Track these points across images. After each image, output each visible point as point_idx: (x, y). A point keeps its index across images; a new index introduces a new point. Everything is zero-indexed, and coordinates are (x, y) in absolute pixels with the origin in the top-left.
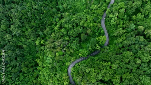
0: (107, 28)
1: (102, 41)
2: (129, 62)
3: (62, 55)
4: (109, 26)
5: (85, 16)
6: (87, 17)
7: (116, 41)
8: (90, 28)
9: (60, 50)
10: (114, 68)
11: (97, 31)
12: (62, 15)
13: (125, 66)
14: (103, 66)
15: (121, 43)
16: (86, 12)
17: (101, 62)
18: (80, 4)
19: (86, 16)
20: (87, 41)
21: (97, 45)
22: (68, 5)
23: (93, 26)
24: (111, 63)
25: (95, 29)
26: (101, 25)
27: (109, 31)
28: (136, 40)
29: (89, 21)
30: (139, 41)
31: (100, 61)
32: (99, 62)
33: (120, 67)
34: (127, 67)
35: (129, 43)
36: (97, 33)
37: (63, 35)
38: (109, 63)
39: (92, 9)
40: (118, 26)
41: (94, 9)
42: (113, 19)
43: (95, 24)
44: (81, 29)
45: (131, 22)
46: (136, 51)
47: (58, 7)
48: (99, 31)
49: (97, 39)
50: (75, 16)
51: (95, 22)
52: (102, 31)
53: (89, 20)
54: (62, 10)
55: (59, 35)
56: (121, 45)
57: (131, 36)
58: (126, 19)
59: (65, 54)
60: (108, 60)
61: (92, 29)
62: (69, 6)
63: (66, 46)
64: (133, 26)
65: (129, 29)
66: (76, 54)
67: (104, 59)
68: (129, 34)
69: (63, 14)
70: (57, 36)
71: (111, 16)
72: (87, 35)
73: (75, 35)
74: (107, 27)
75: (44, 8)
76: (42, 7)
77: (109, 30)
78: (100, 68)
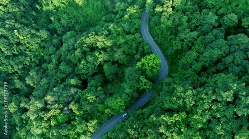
1: (152, 67)
4: (160, 36)
7: (183, 61)
8: (119, 47)
9: (58, 111)
10: (200, 126)
12: (61, 41)
13: (229, 113)
14: (168, 127)
15: (197, 61)
16: (106, 21)
17: (162, 117)
18: (93, 9)
19: (108, 27)
20: (119, 77)
21: (142, 78)
23: (126, 43)
24: (188, 113)
25: (131, 48)
26: (142, 37)
28: (230, 45)
29: (115, 35)
30: (237, 45)
31: (158, 116)
32: (155, 119)
33: (214, 117)
37: (64, 76)
38: (183, 115)
39: (117, 12)
40: (179, 28)
41: (121, 10)
42: (163, 14)
43: (130, 37)
44: (100, 53)
45: (204, 11)
46: (240, 67)
47: (51, 26)
48: (141, 49)
49: (139, 64)
51: (128, 33)
52: (146, 48)
53: (114, 32)
54: (59, 30)
55: (58, 79)
56: (198, 66)
57: (216, 37)
59: (72, 118)
60: (176, 107)
61: (125, 48)
62: (73, 21)
63: (74, 98)
64: (212, 18)
65: (206, 27)
66: (99, 112)
67: (167, 106)
68: (210, 36)
69: (64, 38)
70: (53, 81)
71: (159, 9)
72: (116, 65)
73: (90, 70)
76: (13, 30)
78: (162, 134)
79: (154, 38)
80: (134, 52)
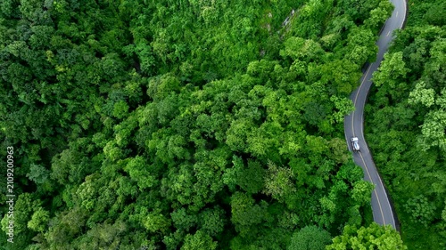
0: (380, 166)
5: (251, 93)
6: (265, 102)
8: (284, 162)
11: (329, 183)
12: (144, 87)
16: (256, 75)
18: (229, 35)
19: (261, 96)
22: (172, 41)
23: (304, 155)
25: (314, 172)
27: (396, 183)
29: (277, 124)
36: (326, 192)
39: (290, 60)
41: (301, 59)
43: (316, 143)
47: (128, 49)
51: (312, 130)
53: (275, 117)
54: (145, 63)
55: (118, 192)
61: (299, 169)
62: (178, 48)
69: (151, 83)
70: (107, 193)
72: (265, 204)
73: (198, 201)
74: (381, 156)
75: (55, 52)
77: (394, 176)
80: (320, 184)
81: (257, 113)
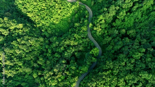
0: (95, 40)
1: (96, 53)
2: (126, 63)
3: (65, 79)
4: (96, 37)
5: (72, 35)
6: (75, 36)
7: (107, 49)
8: (81, 44)
10: (116, 74)
12: (49, 41)
13: (124, 69)
14: (106, 76)
15: (112, 49)
16: (71, 31)
19: (74, 35)
20: (82, 57)
21: (93, 58)
22: (52, 30)
23: (83, 42)
24: (112, 70)
25: (85, 45)
26: (89, 39)
27: (98, 41)
28: (124, 43)
29: (78, 39)
30: (126, 43)
31: (102, 72)
32: (101, 74)
33: (120, 71)
34: (126, 69)
35: (119, 47)
36: (88, 47)
37: (58, 59)
38: (110, 71)
39: (76, 27)
40: (104, 35)
41: (78, 27)
42: (97, 31)
43: (84, 40)
44: (73, 48)
45: (113, 28)
46: (127, 52)
48: (90, 45)
49: (91, 52)
50: (63, 38)
52: (92, 44)
54: (47, 36)
55: (55, 60)
56: (113, 51)
57: (119, 41)
58: (108, 27)
59: (66, 77)
60: (108, 69)
61: (83, 45)
63: (65, 69)
64: (116, 32)
65: (114, 35)
66: (77, 73)
67: (104, 69)
68: (116, 40)
69: (51, 39)
70: (53, 62)
71: (95, 29)
72: (80, 52)
76: (28, 40)
78: (104, 78)
79: (94, 38)
80: (87, 46)
81: (74, 39)
